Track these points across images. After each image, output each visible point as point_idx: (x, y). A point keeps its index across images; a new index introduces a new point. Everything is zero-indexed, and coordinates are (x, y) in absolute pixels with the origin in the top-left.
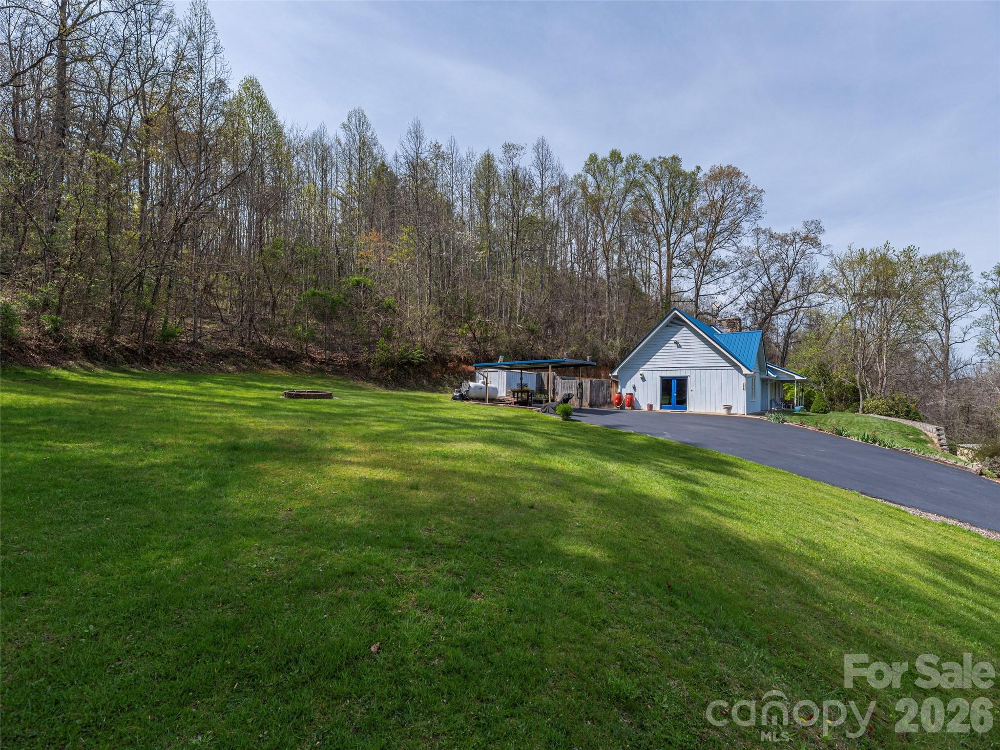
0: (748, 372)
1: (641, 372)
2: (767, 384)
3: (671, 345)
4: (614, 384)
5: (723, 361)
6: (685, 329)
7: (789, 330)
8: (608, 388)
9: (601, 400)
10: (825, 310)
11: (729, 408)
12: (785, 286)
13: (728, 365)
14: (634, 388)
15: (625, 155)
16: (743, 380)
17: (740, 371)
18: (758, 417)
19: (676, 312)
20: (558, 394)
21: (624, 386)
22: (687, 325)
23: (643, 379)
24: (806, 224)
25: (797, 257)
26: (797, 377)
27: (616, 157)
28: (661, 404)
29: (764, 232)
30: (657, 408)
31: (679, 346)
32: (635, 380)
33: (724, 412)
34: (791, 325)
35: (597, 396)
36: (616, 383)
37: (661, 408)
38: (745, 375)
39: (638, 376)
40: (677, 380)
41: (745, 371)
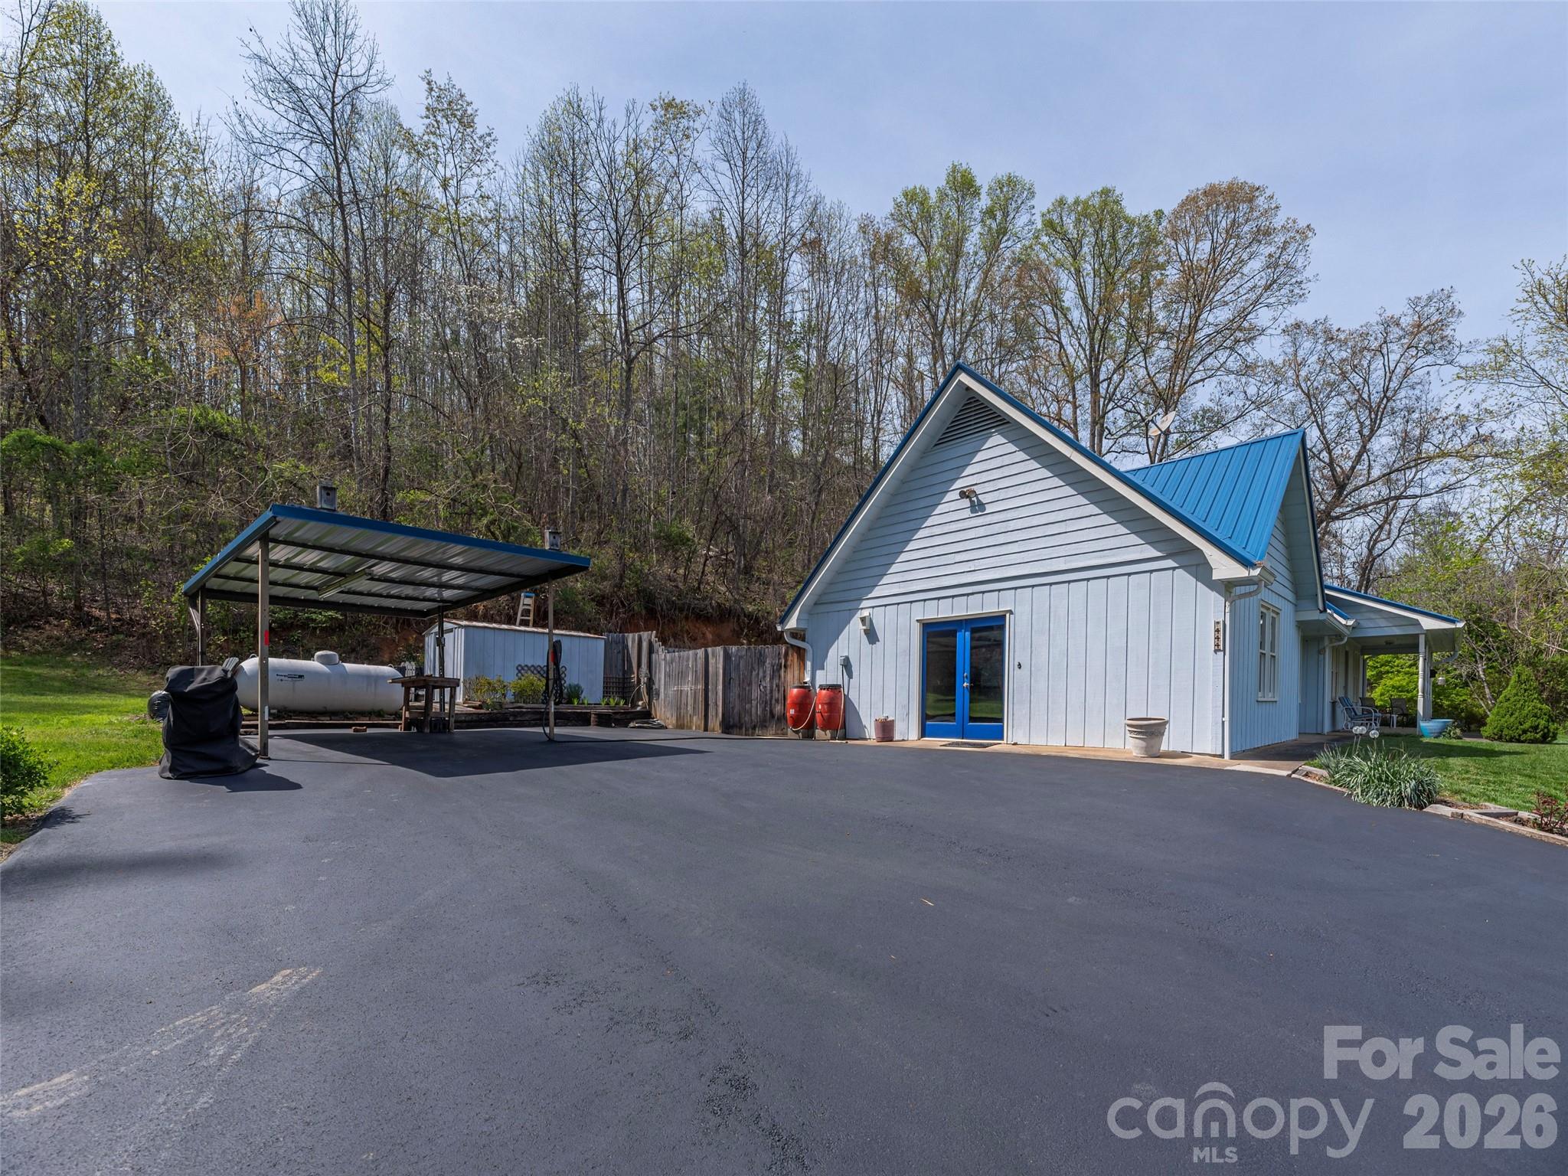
0: (1238, 571)
1: (866, 613)
2: (1321, 652)
3: (951, 507)
4: (793, 658)
5: (1134, 539)
6: (997, 439)
7: (1370, 550)
8: (777, 670)
9: (756, 710)
10: (1458, 502)
11: (1150, 731)
12: (1364, 449)
13: (1151, 552)
14: (847, 665)
15: (984, 180)
16: (1214, 608)
17: (1200, 569)
18: (1280, 770)
19: (963, 378)
20: (658, 694)
21: (819, 665)
22: (1001, 422)
23: (871, 635)
24: (1414, 302)
25: (1392, 385)
26: (1428, 624)
27: (963, 185)
28: (925, 717)
29: (1311, 332)
30: (908, 732)
31: (978, 507)
32: (849, 641)
33: (1130, 748)
34: (1376, 542)
35: (745, 698)
36: (801, 653)
37: (924, 733)
38: (1227, 587)
39: (855, 626)
40: (973, 631)
41: (1224, 568)
